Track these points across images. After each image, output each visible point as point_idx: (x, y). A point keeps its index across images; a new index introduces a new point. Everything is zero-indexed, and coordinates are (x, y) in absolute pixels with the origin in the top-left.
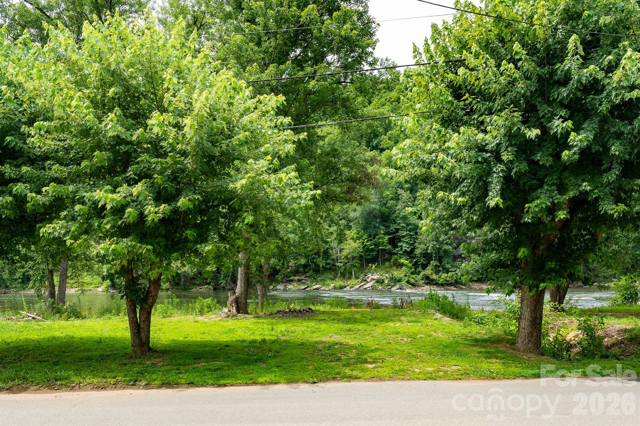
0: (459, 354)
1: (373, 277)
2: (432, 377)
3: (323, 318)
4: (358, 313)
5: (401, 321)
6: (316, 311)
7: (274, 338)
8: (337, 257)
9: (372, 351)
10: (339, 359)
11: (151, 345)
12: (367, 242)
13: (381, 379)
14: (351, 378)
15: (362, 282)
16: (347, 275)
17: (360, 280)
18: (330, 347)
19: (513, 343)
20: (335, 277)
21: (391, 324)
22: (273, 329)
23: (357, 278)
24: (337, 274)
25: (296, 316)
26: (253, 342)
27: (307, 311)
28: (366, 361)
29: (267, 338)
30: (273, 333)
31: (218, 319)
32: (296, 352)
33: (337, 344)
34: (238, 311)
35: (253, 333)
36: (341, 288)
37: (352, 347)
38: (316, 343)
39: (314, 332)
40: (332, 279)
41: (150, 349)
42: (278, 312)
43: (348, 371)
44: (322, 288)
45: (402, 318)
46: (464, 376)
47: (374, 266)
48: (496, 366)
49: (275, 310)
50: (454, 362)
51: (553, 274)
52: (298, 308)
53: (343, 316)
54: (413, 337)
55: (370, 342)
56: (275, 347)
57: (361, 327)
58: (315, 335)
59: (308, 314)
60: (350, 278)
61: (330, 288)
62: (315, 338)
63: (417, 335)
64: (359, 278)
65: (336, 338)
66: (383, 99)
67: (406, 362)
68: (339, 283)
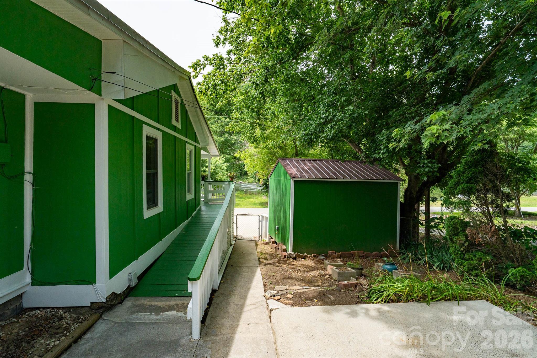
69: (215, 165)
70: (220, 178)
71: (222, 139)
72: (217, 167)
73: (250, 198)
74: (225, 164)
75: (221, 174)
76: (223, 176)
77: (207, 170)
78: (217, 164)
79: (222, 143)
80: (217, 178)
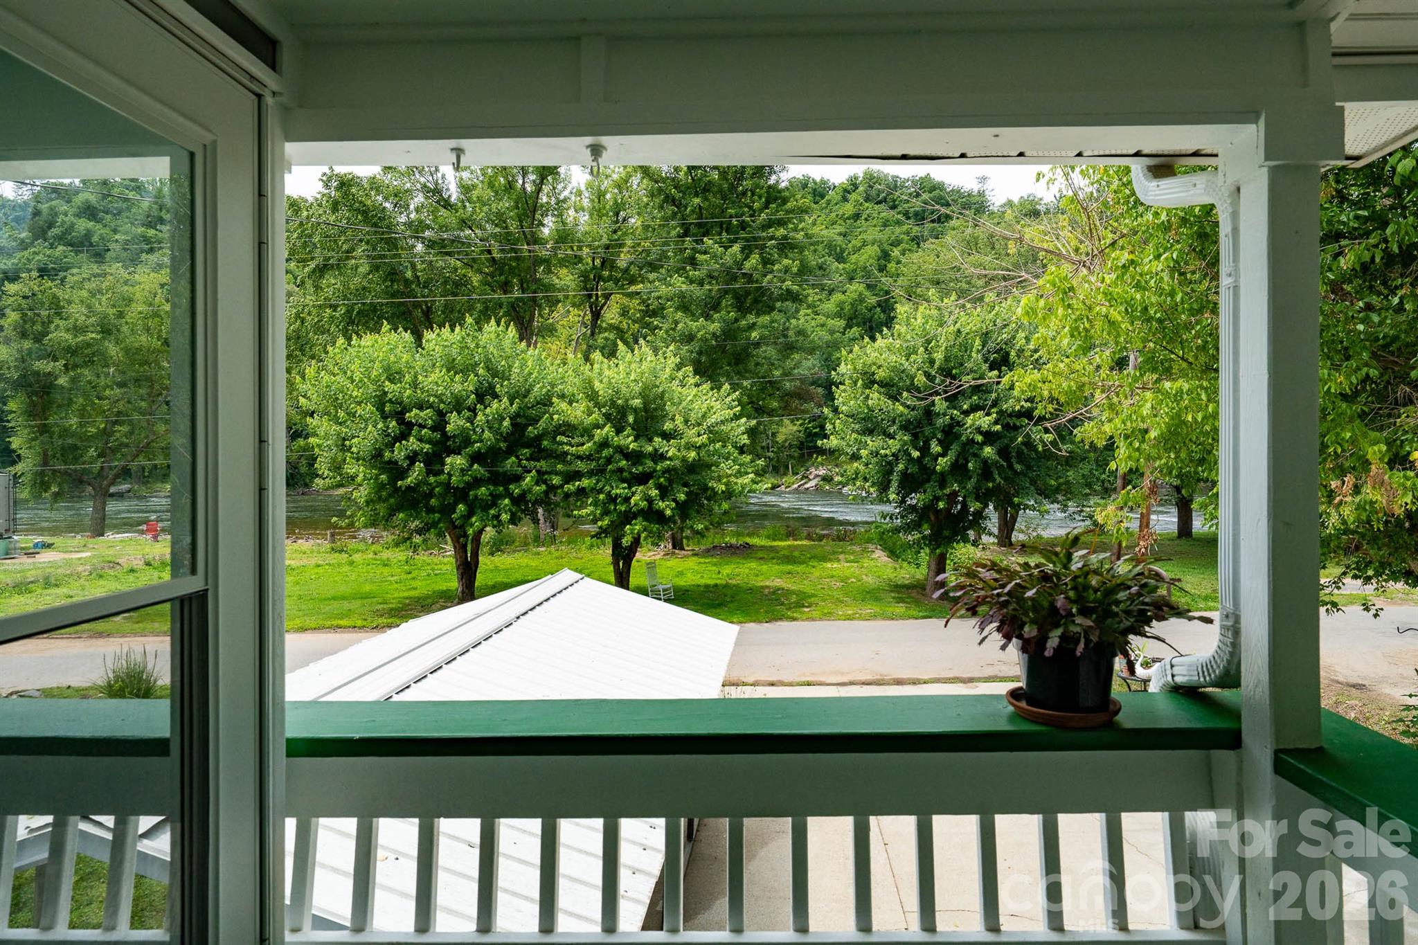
0: (877, 599)
1: (817, 472)
2: (850, 618)
3: (763, 556)
4: (796, 547)
5: (839, 561)
6: (753, 546)
7: (724, 582)
9: (808, 597)
10: (782, 604)
12: (809, 422)
13: (813, 620)
14: (794, 619)
15: (802, 479)
17: (799, 477)
18: (773, 592)
19: (924, 588)
21: (829, 565)
22: (719, 572)
23: (795, 474)
25: (734, 554)
26: (706, 586)
27: (745, 547)
28: (804, 606)
29: (718, 582)
30: (720, 576)
31: (658, 558)
32: (747, 597)
33: (779, 589)
34: (674, 547)
37: (793, 592)
38: (762, 587)
39: (757, 576)
42: (714, 547)
43: (790, 614)
45: (841, 557)
46: (874, 617)
47: (819, 459)
48: (900, 609)
49: (709, 546)
50: (869, 607)
51: (944, 541)
52: (733, 542)
53: (782, 553)
54: (844, 580)
55: (806, 586)
56: (728, 592)
57: (800, 568)
58: (759, 579)
59: (746, 550)
60: (785, 474)
62: (760, 582)
63: (849, 578)
64: (798, 474)
65: (778, 583)
66: (833, 215)
67: (834, 606)
68: (771, 481)
69: (703, 429)
70: (727, 485)
71: (715, 327)
73: (824, 558)
75: (726, 467)
77: (668, 451)
79: (714, 342)
80: (715, 485)
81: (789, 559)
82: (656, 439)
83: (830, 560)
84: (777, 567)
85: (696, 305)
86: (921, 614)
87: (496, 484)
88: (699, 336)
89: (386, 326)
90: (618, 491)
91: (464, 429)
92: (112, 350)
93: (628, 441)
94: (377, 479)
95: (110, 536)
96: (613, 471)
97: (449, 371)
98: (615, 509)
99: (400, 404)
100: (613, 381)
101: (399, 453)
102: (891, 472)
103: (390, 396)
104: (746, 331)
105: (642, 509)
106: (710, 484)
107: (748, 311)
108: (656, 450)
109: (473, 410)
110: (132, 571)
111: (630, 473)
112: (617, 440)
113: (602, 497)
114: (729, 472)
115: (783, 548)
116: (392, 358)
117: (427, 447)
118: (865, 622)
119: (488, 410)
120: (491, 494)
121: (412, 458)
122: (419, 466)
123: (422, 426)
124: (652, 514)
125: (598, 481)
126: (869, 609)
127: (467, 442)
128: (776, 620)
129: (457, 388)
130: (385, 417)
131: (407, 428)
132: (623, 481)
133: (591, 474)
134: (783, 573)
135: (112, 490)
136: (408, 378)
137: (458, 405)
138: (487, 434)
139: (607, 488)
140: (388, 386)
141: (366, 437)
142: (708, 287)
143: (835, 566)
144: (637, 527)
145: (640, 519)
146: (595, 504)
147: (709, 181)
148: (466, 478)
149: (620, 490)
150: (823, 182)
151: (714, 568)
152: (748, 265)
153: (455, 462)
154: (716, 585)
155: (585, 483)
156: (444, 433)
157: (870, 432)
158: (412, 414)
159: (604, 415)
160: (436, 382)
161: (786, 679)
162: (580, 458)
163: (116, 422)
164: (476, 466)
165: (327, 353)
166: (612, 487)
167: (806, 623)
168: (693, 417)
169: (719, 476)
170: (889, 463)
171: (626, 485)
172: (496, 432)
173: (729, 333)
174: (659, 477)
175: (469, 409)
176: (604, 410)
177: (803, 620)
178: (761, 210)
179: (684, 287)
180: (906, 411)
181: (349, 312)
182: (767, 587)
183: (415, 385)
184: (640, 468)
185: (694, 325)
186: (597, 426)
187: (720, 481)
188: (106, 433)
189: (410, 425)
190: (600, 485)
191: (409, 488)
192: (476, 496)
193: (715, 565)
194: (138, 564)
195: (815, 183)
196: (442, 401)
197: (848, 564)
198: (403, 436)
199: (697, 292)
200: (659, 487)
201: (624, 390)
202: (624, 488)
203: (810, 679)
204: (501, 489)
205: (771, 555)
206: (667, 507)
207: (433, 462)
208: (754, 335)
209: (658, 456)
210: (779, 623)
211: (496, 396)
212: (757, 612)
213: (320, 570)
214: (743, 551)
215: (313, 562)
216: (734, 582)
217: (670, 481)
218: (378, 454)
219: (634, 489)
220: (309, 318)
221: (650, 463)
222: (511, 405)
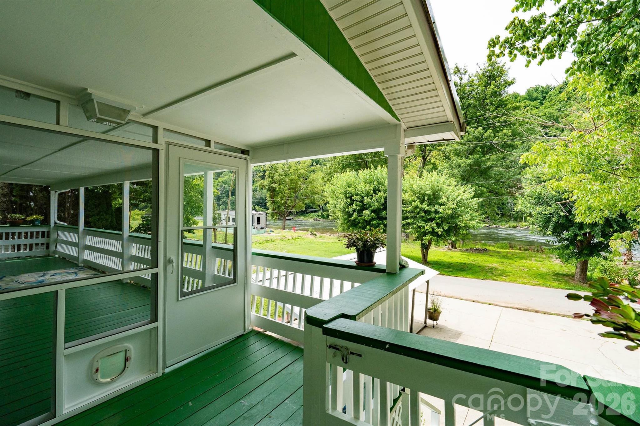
0: (543, 278)
2: (524, 283)
3: (492, 254)
4: (511, 252)
5: (531, 260)
6: (489, 250)
7: (469, 262)
8: (512, 208)
9: (507, 272)
10: (493, 274)
11: (428, 261)
13: (505, 282)
14: (496, 280)
16: (519, 220)
18: (490, 269)
19: (574, 277)
20: (510, 220)
21: (525, 261)
22: (468, 259)
24: (511, 219)
25: (479, 252)
26: (461, 263)
27: (484, 250)
28: (503, 276)
29: (466, 262)
30: (468, 260)
31: (444, 250)
32: (477, 269)
33: (494, 268)
34: (452, 247)
35: (460, 259)
36: (514, 227)
37: (500, 270)
38: (486, 266)
40: (507, 222)
41: (427, 262)
42: (471, 249)
43: (495, 278)
44: (500, 227)
45: (533, 258)
48: (556, 283)
49: (468, 248)
51: (585, 255)
52: (480, 248)
53: (502, 254)
54: (530, 268)
55: (508, 268)
56: (469, 266)
57: (507, 261)
58: (486, 263)
59: (485, 251)
60: (521, 221)
61: (506, 227)
63: (532, 268)
65: (495, 265)
66: (553, 101)
67: (518, 278)
68: (512, 224)
69: (455, 202)
70: (465, 224)
71: (470, 161)
72: (460, 204)
73: (523, 258)
74: (475, 199)
75: (466, 217)
76: (471, 220)
77: (441, 210)
78: (459, 198)
79: (469, 168)
80: (460, 224)
81: (505, 257)
82: (436, 206)
83: (526, 259)
84: (497, 259)
85: (463, 153)
86: (566, 287)
87: (380, 220)
88: (462, 165)
89: (348, 170)
90: (421, 224)
91: (369, 202)
92: (287, 180)
93: (425, 206)
94: (344, 217)
95: (287, 230)
96: (420, 217)
97: (365, 183)
98: (420, 231)
99: (351, 194)
100: (420, 185)
101: (350, 209)
102: (550, 221)
103: (348, 192)
104: (484, 162)
105: (430, 231)
106: (458, 223)
107: (487, 153)
108: (436, 210)
109: (372, 196)
110: (289, 240)
111: (426, 218)
112: (420, 206)
113: (415, 226)
114: (467, 219)
115: (504, 252)
116: (349, 180)
117: (358, 207)
118: (533, 286)
119: (377, 196)
120: (377, 223)
121: (354, 211)
122: (356, 213)
123: (357, 201)
124: (433, 233)
125: (414, 220)
126: (536, 281)
127: (370, 206)
128: (487, 279)
129: (367, 189)
130: (347, 198)
131: (353, 201)
132: (423, 221)
133: (412, 217)
134: (499, 262)
135: (287, 218)
136: (353, 186)
137: (368, 194)
138: (376, 204)
139: (417, 223)
140: (348, 189)
141: (342, 204)
142: (468, 146)
143: (528, 262)
144: (428, 238)
145: (429, 235)
146: (413, 228)
147: (469, 104)
148: (369, 218)
149: (422, 224)
150: (547, 86)
151: (467, 257)
152: (486, 135)
153: (366, 212)
154: (465, 263)
155: (409, 221)
156: (363, 203)
157: (538, 203)
158: (354, 197)
159: (417, 197)
160: (362, 187)
161: (480, 300)
162: (409, 212)
163: (288, 200)
164: (372, 214)
165: (332, 179)
166: (419, 223)
167: (501, 282)
168: (451, 198)
169: (462, 220)
170: (549, 218)
171: (424, 222)
172: (380, 203)
173: (477, 163)
174: (437, 220)
175: (371, 196)
176: (417, 195)
177: (500, 281)
178: (493, 111)
179: (457, 147)
180: (557, 194)
181: (343, 165)
182: (488, 266)
183: (355, 188)
184: (430, 216)
185: (460, 161)
186: (415, 201)
187: (462, 222)
188: (286, 203)
189: (354, 201)
190: (415, 222)
191: (353, 220)
192: (373, 224)
193: (468, 256)
194: (290, 238)
195: (543, 87)
196: (363, 193)
197: (536, 262)
198: (352, 204)
199: (462, 148)
200: (437, 224)
201: (423, 188)
202: (423, 223)
203: (491, 303)
204: (381, 221)
205: (497, 254)
206: (439, 231)
207: (360, 212)
208: (489, 164)
209: (436, 212)
210: (489, 281)
211: (380, 191)
212: (479, 275)
213: (333, 244)
214: (484, 251)
215: (332, 241)
216: (474, 263)
217: (442, 222)
218: (344, 210)
219: (427, 224)
220: (332, 168)
221: (433, 214)
222: (384, 194)
